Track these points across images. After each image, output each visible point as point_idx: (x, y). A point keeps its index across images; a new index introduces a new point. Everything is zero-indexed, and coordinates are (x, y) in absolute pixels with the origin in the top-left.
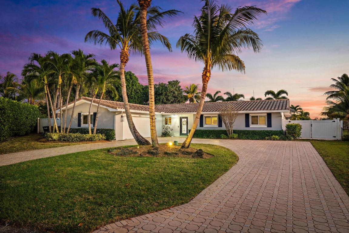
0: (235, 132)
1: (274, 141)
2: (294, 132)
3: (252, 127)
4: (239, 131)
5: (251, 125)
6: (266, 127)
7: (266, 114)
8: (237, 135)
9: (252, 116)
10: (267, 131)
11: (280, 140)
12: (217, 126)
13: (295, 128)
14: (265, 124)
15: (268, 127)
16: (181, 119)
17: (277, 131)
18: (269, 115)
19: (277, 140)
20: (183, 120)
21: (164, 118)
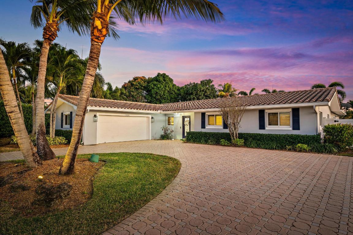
0: (241, 136)
1: (300, 154)
2: (340, 139)
3: (270, 129)
4: (248, 134)
5: (268, 126)
6: (291, 129)
7: (290, 110)
8: (242, 141)
9: (269, 114)
10: (291, 137)
11: (311, 151)
12: (222, 128)
13: (341, 132)
14: (289, 125)
15: (294, 129)
16: (184, 118)
17: (307, 137)
18: (296, 112)
19: (305, 151)
20: (186, 119)
21: (167, 118)
